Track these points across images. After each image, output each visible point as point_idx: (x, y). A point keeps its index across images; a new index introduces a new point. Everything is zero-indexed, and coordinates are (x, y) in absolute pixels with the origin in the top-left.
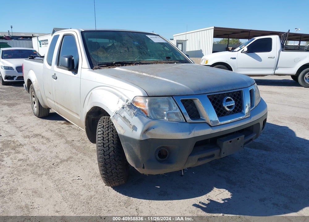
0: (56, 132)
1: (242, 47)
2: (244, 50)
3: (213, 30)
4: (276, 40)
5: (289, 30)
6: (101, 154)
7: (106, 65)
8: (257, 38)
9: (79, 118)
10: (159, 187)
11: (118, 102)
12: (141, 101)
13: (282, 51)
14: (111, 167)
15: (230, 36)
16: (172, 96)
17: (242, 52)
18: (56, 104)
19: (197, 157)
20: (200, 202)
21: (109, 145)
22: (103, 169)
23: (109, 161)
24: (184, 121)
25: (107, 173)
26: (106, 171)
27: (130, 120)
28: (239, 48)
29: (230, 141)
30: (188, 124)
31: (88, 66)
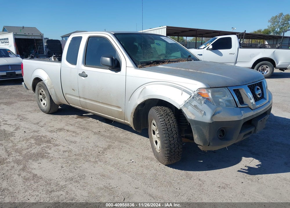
0: (76, 125)
1: (207, 45)
2: (209, 47)
3: (166, 29)
4: (234, 39)
5: (245, 31)
6: (167, 137)
7: (146, 64)
8: (219, 37)
9: (121, 110)
10: (202, 161)
11: (182, 93)
12: (204, 92)
13: (240, 48)
14: (174, 147)
15: (179, 34)
16: (227, 87)
17: (207, 49)
18: (82, 100)
19: (243, 134)
20: (241, 169)
21: (172, 129)
22: (168, 149)
23: (173, 143)
24: (236, 106)
25: (171, 152)
26: (171, 150)
27: (200, 107)
28: (204, 46)
29: (261, 120)
30: (239, 108)
31: (133, 65)
